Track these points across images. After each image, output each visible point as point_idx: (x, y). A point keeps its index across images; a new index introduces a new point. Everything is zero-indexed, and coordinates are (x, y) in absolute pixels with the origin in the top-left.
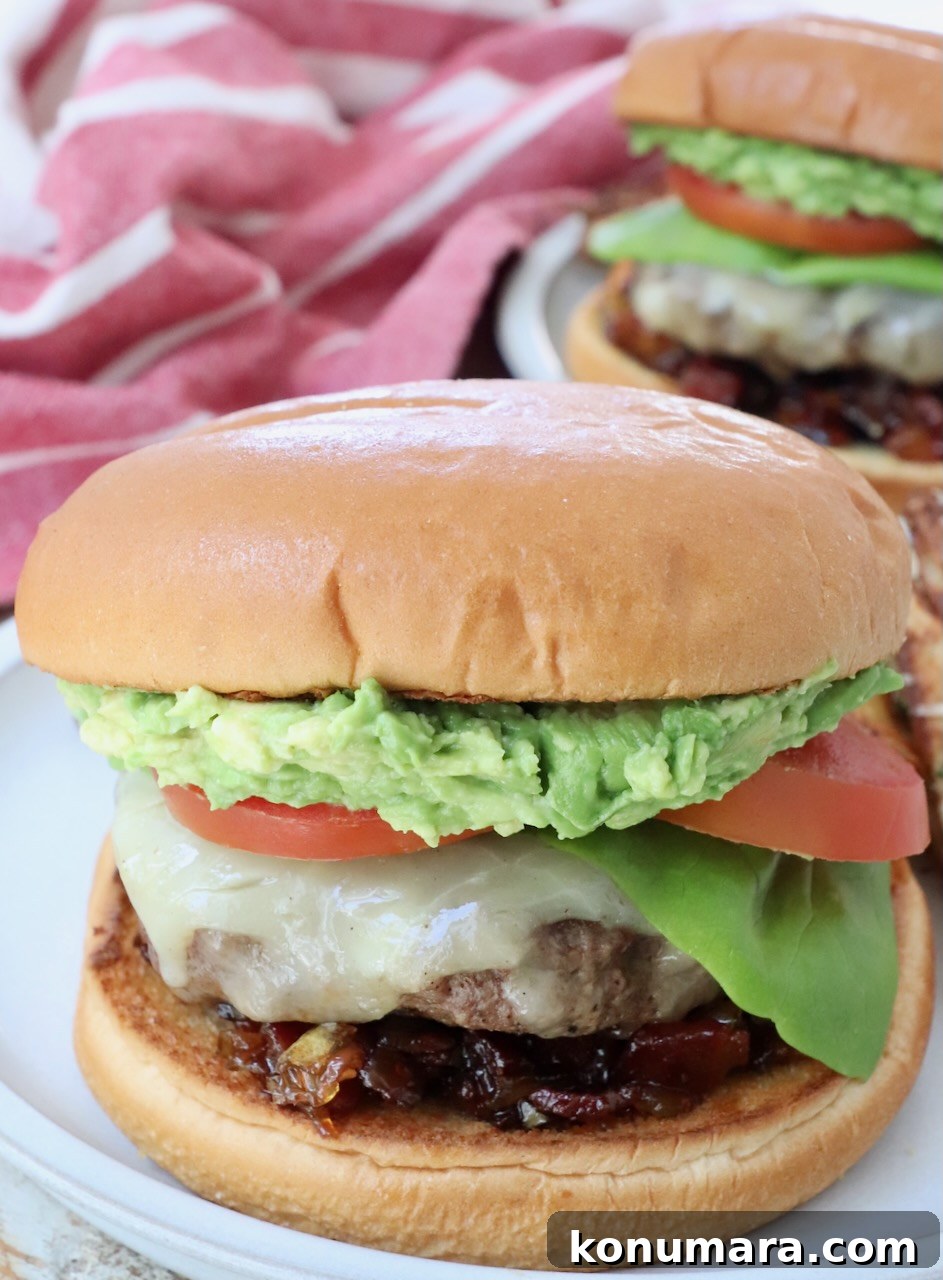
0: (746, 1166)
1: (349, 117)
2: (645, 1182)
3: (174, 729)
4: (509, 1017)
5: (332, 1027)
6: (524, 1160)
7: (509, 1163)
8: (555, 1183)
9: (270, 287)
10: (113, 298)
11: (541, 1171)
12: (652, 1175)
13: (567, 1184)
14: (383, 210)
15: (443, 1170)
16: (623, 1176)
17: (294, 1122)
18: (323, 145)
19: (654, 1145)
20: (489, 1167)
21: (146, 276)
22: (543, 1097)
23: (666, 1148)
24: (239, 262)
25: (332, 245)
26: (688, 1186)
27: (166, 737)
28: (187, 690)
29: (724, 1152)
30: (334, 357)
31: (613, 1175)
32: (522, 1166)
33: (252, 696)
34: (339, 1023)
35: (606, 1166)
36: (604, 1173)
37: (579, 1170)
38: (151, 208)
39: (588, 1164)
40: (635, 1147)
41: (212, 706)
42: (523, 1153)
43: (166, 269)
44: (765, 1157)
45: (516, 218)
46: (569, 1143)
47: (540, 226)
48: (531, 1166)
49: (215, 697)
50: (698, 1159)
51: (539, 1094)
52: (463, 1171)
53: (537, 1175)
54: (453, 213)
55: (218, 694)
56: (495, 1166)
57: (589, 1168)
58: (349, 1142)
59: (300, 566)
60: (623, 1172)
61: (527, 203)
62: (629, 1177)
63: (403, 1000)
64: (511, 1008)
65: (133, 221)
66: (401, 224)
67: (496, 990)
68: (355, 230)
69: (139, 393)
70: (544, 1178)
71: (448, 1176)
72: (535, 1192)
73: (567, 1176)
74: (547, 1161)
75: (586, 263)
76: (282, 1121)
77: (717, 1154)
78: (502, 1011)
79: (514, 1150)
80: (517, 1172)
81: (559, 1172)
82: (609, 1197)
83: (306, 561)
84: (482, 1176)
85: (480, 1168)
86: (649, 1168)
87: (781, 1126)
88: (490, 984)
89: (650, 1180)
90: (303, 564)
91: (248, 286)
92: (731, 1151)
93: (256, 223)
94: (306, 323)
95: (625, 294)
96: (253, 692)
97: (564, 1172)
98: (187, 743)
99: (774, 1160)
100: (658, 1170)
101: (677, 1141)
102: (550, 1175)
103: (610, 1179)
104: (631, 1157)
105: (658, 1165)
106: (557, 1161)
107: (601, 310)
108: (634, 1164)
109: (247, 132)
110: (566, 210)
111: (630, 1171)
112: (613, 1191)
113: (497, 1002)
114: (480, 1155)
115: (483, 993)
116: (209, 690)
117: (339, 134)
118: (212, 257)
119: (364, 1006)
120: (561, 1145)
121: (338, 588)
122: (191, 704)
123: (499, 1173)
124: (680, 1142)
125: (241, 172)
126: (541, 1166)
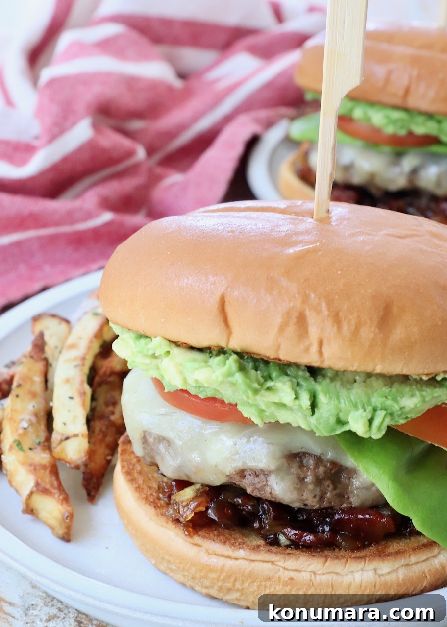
0: (383, 578)
1: (182, 76)
2: (330, 578)
3: (150, 353)
4: (270, 493)
5: (198, 486)
6: (272, 560)
7: (265, 560)
8: (286, 573)
9: (141, 153)
10: (65, 160)
11: (280, 566)
12: (334, 576)
13: (292, 574)
14: (196, 119)
15: (237, 559)
16: (320, 574)
17: (176, 527)
18: (170, 89)
19: (336, 561)
20: (257, 561)
21: (81, 149)
22: (288, 531)
23: (341, 564)
24: (126, 143)
25: (171, 135)
26: (351, 583)
27: (146, 356)
28: (156, 337)
29: (372, 570)
30: (171, 186)
31: (315, 573)
32: (272, 563)
33: (184, 345)
34: (203, 485)
35: (311, 568)
36: (311, 572)
37: (298, 568)
38: (83, 118)
39: (303, 566)
40: (326, 561)
41: (166, 347)
42: (273, 556)
43: (90, 146)
44: (393, 576)
45: (257, 121)
46: (296, 555)
47: (269, 124)
48: (276, 563)
49: (168, 343)
50: (358, 571)
51: (286, 530)
52: (245, 561)
53: (278, 568)
54: (228, 119)
55: (169, 341)
56: (260, 561)
57: (304, 567)
58: (197, 539)
59: (209, 288)
60: (319, 572)
61: (263, 114)
62: (323, 575)
63: (228, 478)
64: (271, 489)
65: (74, 124)
66: (204, 124)
67: (265, 480)
68: (182, 128)
69: (77, 203)
70: (281, 569)
71: (238, 562)
72: (277, 575)
73: (293, 570)
74: (283, 561)
75: (289, 141)
76: (171, 525)
77: (368, 570)
78: (268, 489)
79: (269, 554)
80: (269, 565)
81: (289, 568)
82: (311, 583)
83: (212, 287)
84: (253, 565)
85: (253, 561)
86: (332, 572)
87: (403, 562)
88: (262, 476)
89: (332, 578)
90: (210, 288)
91: (130, 154)
92: (375, 570)
93: (136, 125)
94: (159, 171)
95: (306, 155)
96: (185, 343)
97: (291, 568)
98: (155, 360)
99: (398, 578)
100: (337, 573)
101: (347, 561)
102: (285, 568)
103: (313, 575)
104: (324, 565)
105: (337, 571)
106: (288, 562)
107: (293, 163)
108: (324, 570)
109: (131, 82)
110: (282, 117)
111: (323, 572)
112: (313, 580)
113: (265, 486)
114: (253, 555)
115: (259, 480)
116: (166, 339)
117: (178, 84)
118: (112, 140)
119: (212, 479)
120: (291, 555)
121: (225, 301)
122: (158, 345)
123: (261, 564)
124: (349, 562)
125: (128, 100)
126: (281, 564)
